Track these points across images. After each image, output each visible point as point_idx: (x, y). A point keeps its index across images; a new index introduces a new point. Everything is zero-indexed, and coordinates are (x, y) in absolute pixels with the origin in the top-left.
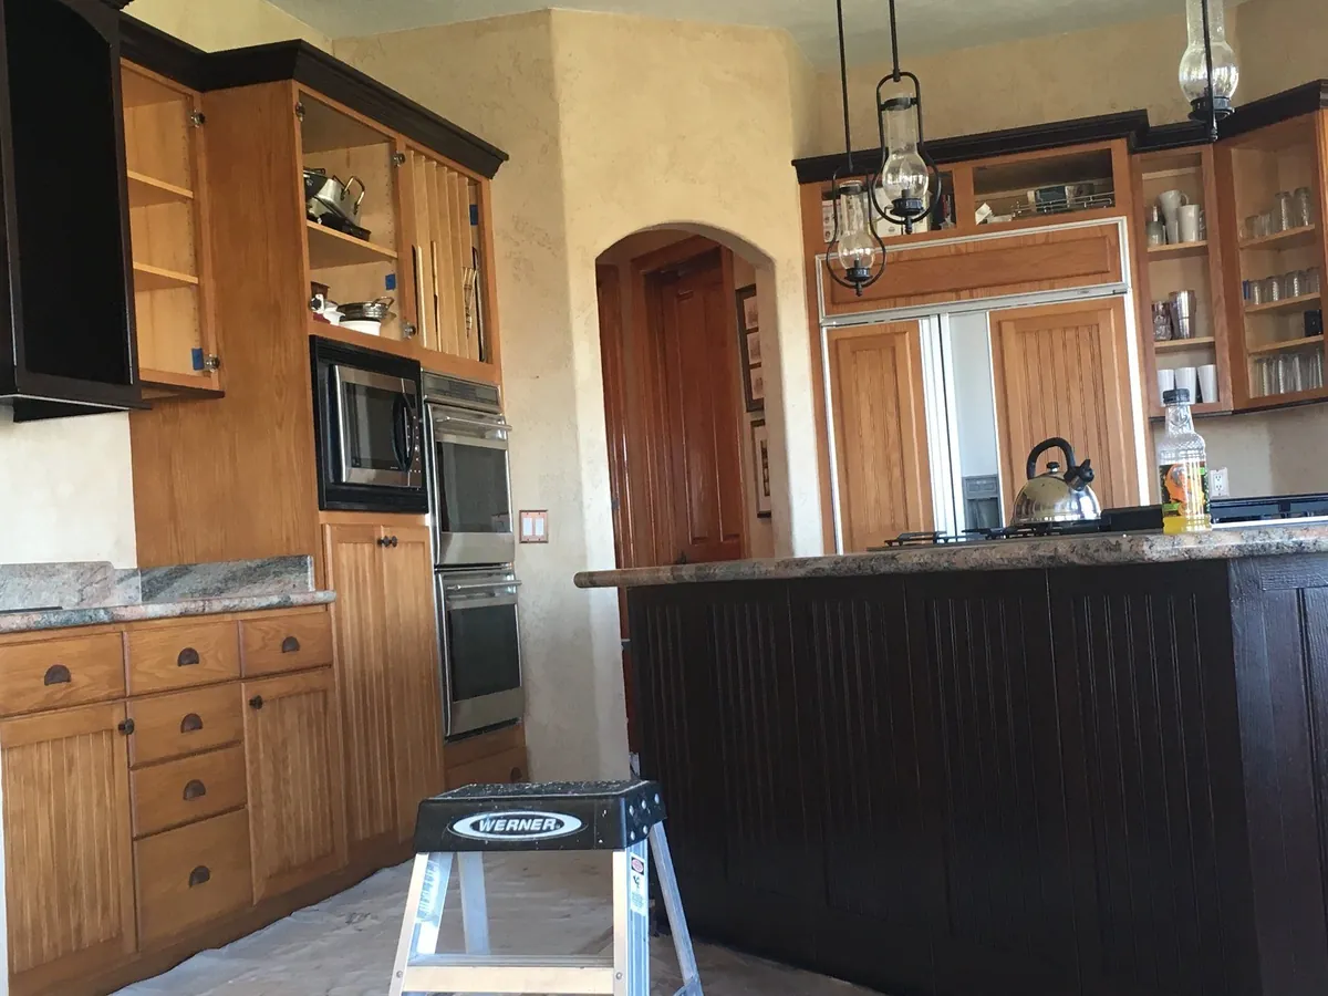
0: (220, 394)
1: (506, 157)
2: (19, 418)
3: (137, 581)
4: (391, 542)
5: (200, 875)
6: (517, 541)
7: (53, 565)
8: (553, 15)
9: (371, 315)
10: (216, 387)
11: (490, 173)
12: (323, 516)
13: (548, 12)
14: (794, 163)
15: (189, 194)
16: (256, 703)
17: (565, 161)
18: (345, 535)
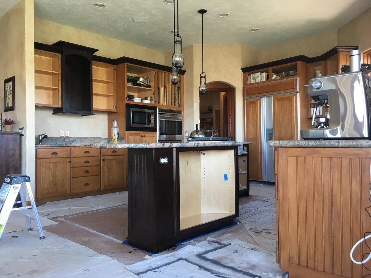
0: (116, 112)
1: (186, 71)
2: (82, 116)
3: (107, 140)
4: (144, 136)
5: (87, 184)
6: (184, 136)
7: (88, 137)
8: (193, 46)
9: (148, 99)
10: (115, 111)
11: (183, 74)
12: (127, 132)
13: (193, 45)
14: (241, 69)
15: (113, 81)
16: (104, 160)
17: (194, 71)
18: (130, 135)
